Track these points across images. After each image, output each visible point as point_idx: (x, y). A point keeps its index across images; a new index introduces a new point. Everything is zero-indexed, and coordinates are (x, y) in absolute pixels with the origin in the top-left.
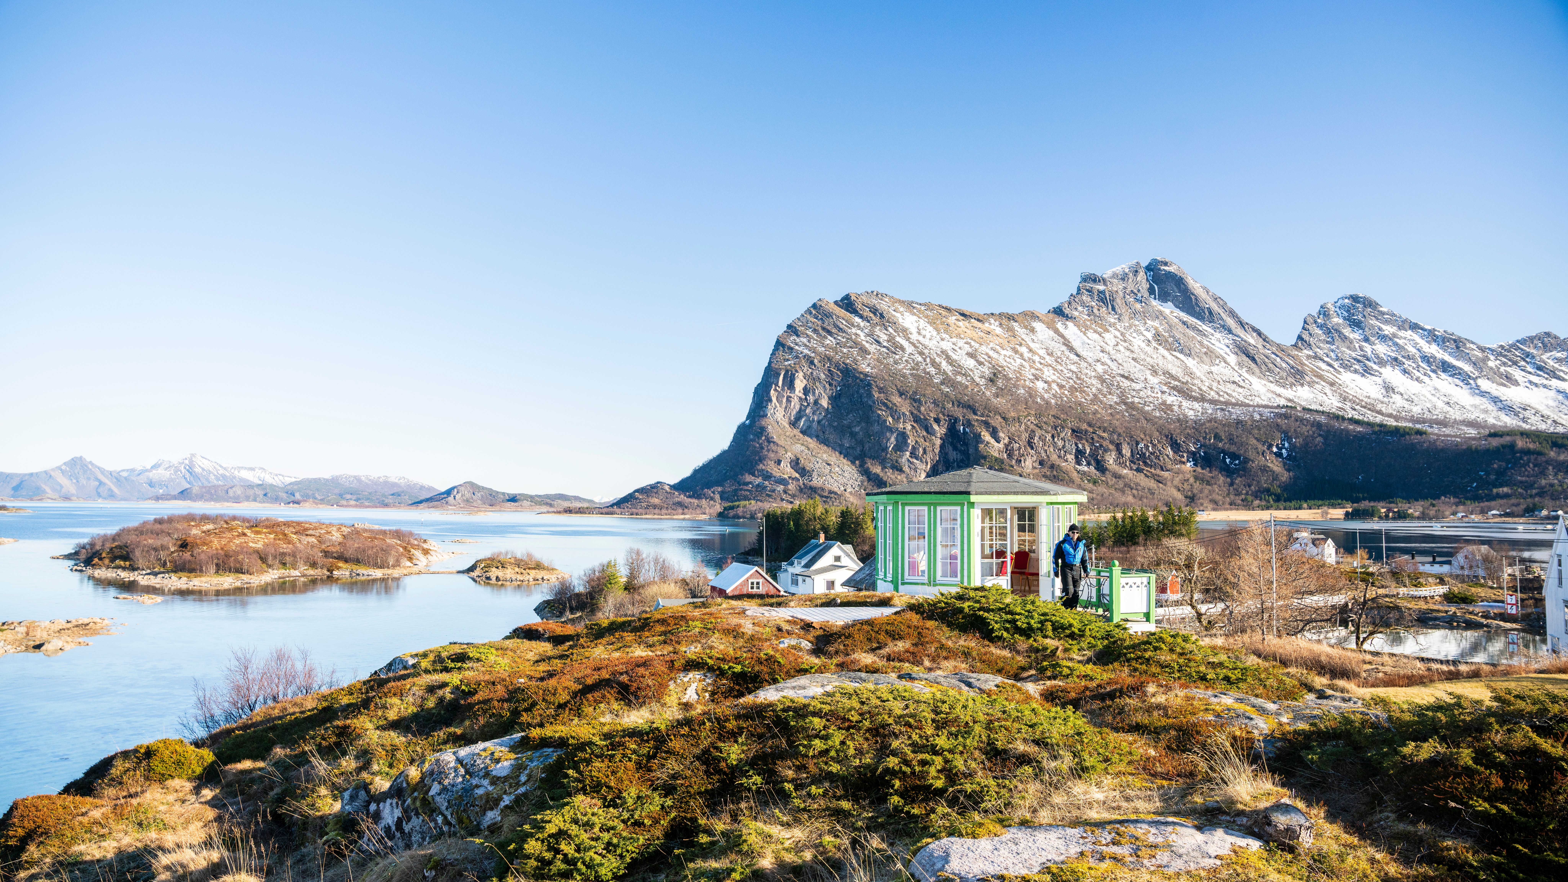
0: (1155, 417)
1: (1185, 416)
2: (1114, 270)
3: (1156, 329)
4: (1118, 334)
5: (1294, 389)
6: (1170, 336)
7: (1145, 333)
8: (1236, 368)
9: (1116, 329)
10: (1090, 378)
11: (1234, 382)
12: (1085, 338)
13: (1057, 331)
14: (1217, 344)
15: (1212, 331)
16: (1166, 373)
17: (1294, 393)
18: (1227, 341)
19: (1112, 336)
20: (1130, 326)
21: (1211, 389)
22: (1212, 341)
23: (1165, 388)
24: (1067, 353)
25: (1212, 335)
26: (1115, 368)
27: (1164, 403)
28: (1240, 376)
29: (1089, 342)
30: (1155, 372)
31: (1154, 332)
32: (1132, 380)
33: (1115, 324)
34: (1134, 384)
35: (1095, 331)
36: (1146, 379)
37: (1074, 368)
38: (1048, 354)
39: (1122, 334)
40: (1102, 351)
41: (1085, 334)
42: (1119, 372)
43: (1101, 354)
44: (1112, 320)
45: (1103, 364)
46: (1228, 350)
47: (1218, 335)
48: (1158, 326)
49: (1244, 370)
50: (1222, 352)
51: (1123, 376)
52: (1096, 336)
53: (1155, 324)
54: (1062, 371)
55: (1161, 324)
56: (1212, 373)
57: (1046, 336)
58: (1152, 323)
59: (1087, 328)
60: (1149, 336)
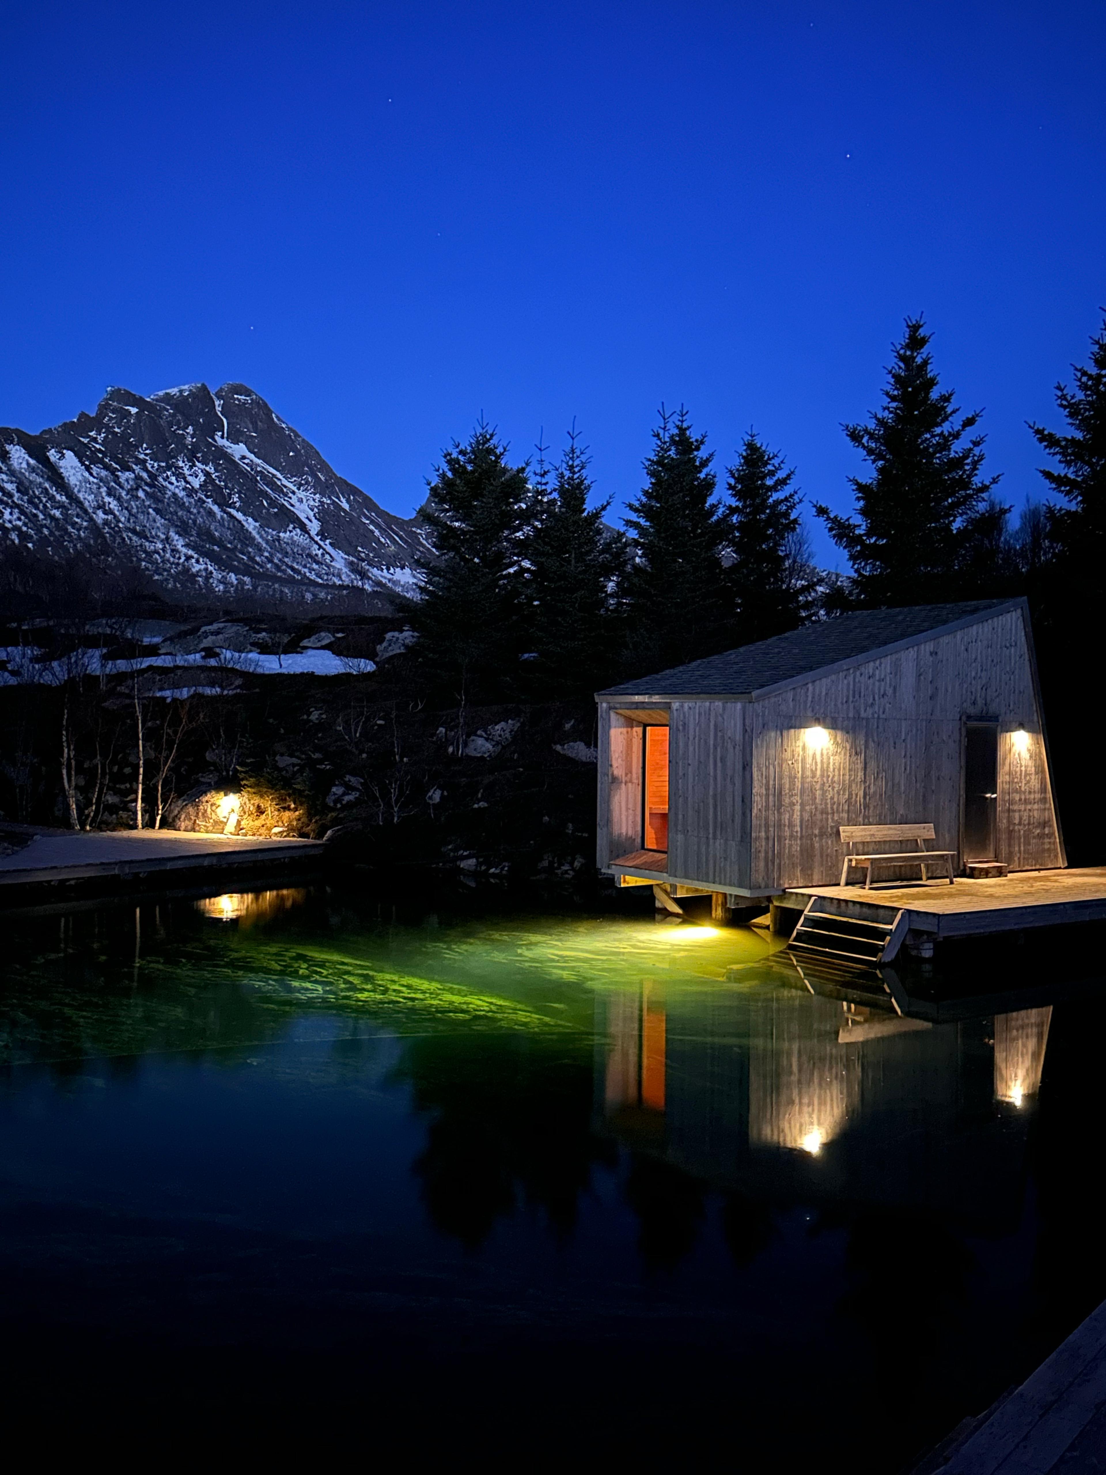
0: (166, 590)
1: (210, 589)
2: (168, 391)
3: (207, 474)
4: (145, 475)
5: (392, 570)
6: (226, 487)
7: (189, 479)
8: (317, 539)
9: (145, 469)
10: (78, 530)
11: (309, 555)
12: (87, 474)
13: (45, 461)
14: (297, 504)
15: (295, 489)
16: (206, 534)
17: (390, 576)
18: (312, 503)
19: (133, 476)
20: (169, 468)
21: (270, 561)
22: (291, 501)
23: (190, 552)
24: (53, 491)
25: (294, 493)
26: (123, 519)
27: (187, 570)
28: (320, 547)
29: (91, 479)
30: (183, 530)
31: (203, 478)
32: (146, 538)
33: (145, 461)
34: (147, 544)
35: (106, 467)
36: (167, 538)
37: (57, 513)
38: (18, 492)
39: (153, 477)
40: (109, 494)
41: (88, 469)
42: (131, 525)
43: (107, 499)
44: (142, 456)
45: (105, 513)
46: (311, 514)
47: (301, 494)
48: (212, 471)
49: (328, 542)
50: (302, 517)
51: (134, 531)
52: (104, 473)
53: (207, 469)
54: (36, 516)
55: (216, 471)
56: (279, 540)
57: (24, 465)
58: (203, 467)
59: (95, 461)
60: (196, 483)
